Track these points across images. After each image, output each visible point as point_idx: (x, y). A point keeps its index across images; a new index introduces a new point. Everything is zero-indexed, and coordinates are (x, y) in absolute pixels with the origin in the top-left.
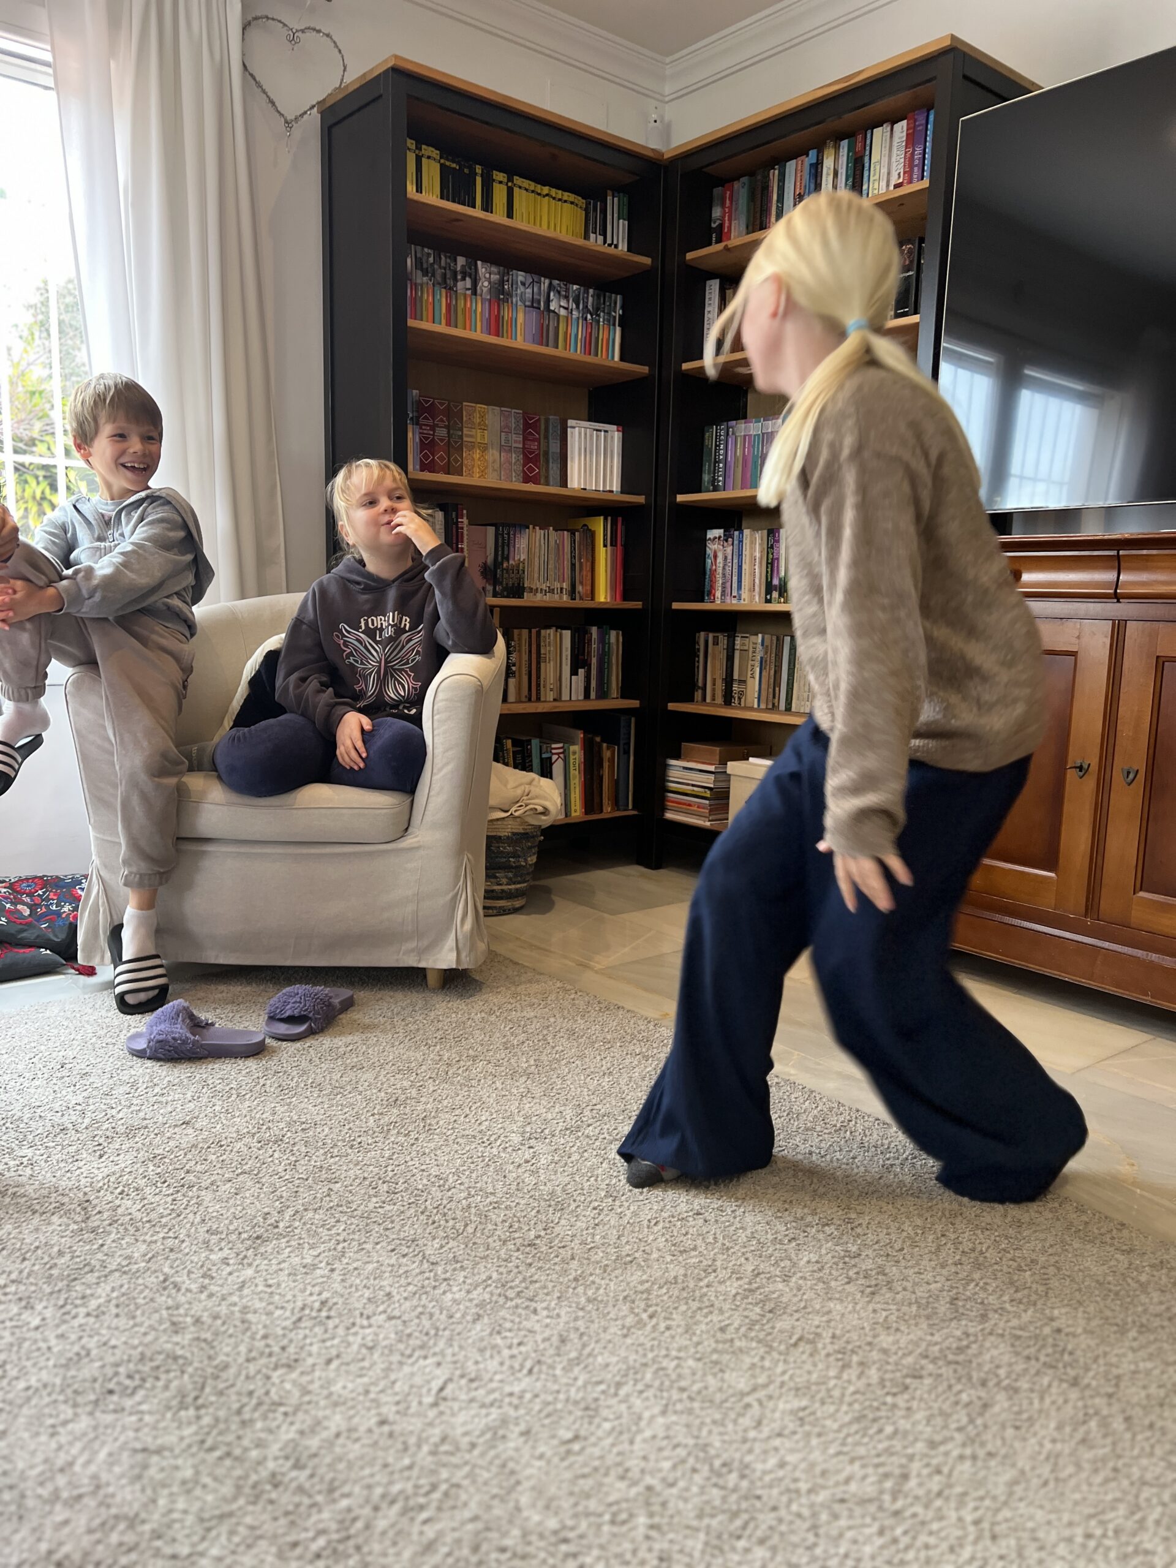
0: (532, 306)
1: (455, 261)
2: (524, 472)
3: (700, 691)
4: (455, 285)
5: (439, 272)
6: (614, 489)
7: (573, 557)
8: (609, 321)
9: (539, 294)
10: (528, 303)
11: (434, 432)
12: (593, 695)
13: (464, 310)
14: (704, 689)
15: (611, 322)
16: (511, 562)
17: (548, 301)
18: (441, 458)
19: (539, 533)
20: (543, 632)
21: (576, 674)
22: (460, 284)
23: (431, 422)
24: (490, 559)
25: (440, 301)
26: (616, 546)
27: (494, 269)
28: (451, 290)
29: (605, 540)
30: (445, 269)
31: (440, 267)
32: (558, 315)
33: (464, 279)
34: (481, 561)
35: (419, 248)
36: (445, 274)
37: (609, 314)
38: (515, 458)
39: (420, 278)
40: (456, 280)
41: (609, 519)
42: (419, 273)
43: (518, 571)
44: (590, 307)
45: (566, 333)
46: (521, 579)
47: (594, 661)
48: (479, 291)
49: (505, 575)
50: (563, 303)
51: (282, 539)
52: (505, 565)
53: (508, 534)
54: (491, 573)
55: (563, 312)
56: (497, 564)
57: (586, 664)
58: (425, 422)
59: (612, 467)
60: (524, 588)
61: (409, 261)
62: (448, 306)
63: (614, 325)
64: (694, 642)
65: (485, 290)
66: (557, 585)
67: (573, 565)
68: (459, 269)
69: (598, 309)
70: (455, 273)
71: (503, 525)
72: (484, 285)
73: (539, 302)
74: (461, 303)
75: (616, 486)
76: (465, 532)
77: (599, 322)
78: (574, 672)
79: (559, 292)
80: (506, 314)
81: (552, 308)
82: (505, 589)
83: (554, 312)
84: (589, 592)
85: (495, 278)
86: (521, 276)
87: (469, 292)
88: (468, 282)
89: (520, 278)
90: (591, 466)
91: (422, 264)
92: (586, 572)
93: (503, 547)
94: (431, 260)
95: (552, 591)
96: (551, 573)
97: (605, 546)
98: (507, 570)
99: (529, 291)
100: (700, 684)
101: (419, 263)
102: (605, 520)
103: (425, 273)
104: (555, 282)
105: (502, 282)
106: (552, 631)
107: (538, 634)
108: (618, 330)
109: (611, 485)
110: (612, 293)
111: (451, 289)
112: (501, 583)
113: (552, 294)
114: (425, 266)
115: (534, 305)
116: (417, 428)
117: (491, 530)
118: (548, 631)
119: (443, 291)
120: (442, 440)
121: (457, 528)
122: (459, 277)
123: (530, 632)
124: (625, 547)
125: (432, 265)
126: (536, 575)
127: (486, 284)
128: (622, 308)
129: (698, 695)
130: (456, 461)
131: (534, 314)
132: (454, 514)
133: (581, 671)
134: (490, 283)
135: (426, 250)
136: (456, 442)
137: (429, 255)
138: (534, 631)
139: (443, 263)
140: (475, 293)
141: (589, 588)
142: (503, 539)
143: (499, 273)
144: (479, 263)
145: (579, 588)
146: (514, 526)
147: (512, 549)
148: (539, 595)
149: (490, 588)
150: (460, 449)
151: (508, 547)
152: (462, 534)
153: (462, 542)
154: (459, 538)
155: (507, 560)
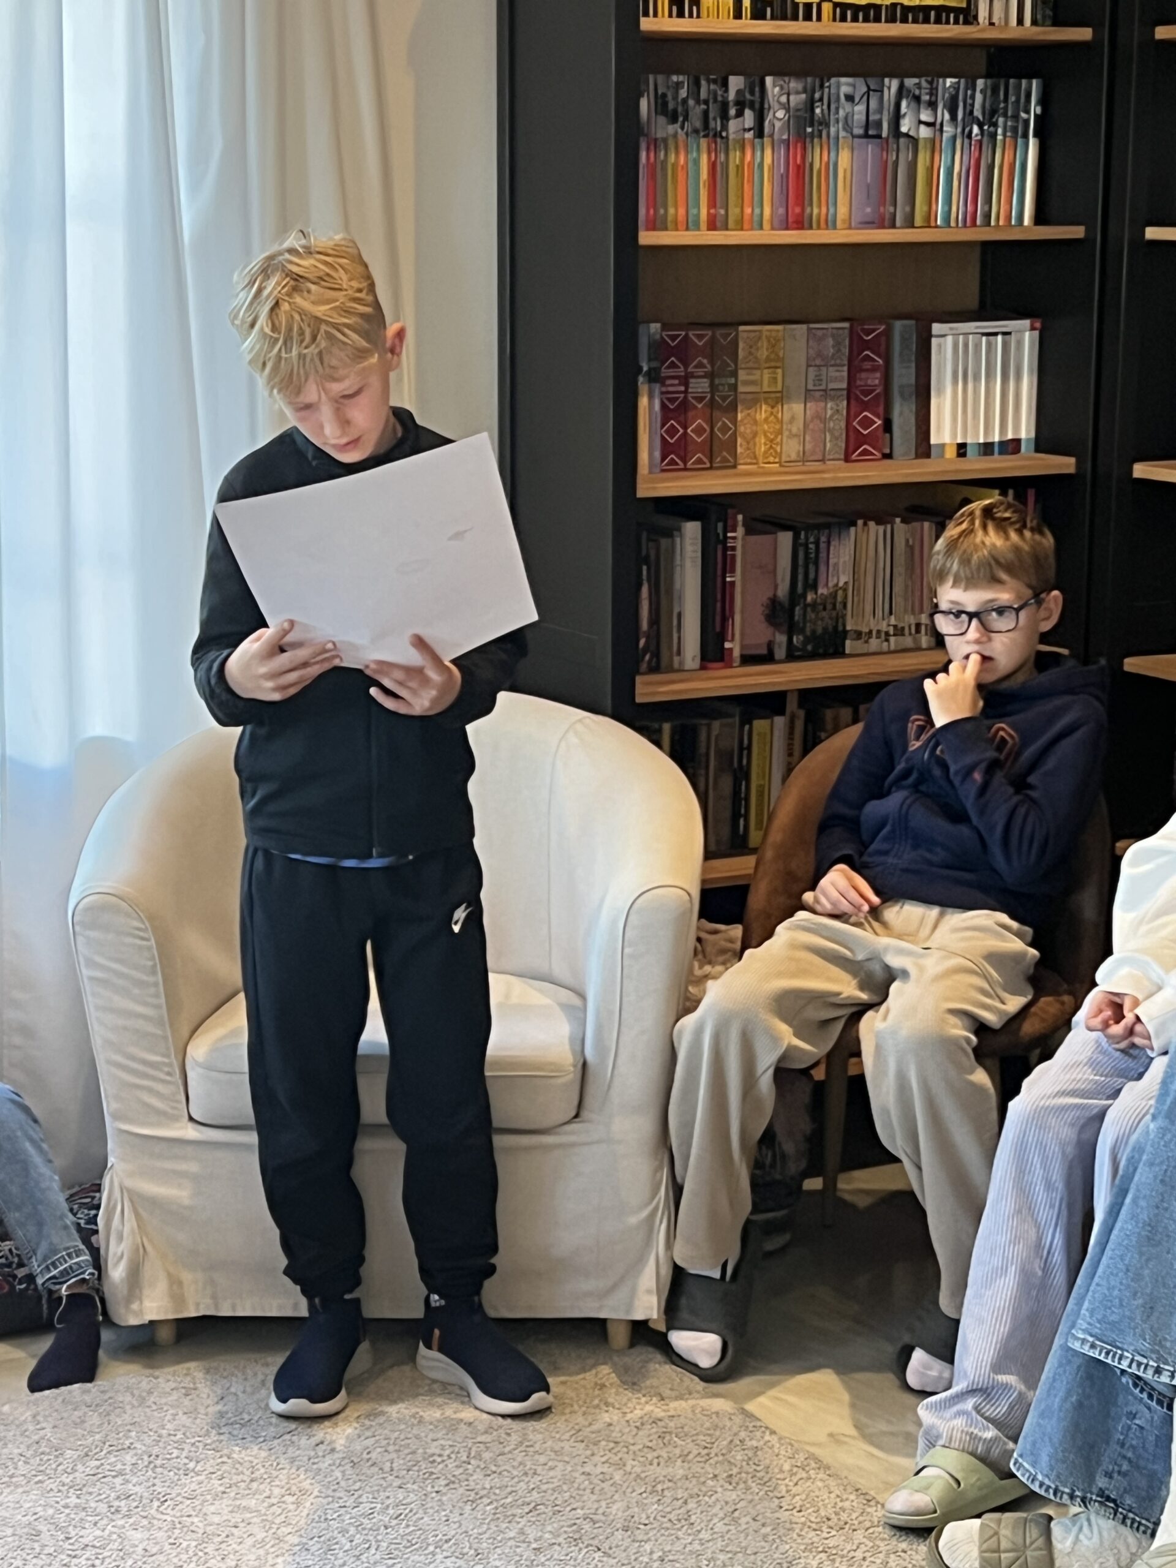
0: (866, 136)
1: (725, 84)
2: (847, 436)
4: (725, 127)
5: (696, 111)
6: (1023, 435)
8: (1015, 130)
9: (880, 110)
10: (858, 131)
11: (687, 386)
13: (740, 168)
15: (1019, 133)
16: (822, 590)
17: (897, 117)
18: (699, 431)
19: (875, 529)
22: (733, 125)
23: (681, 370)
24: (783, 591)
25: (697, 162)
27: (795, 85)
28: (718, 137)
30: (706, 102)
31: (698, 101)
32: (914, 141)
33: (740, 114)
34: (764, 596)
35: (661, 78)
36: (706, 113)
37: (1016, 117)
38: (835, 410)
39: (664, 129)
40: (725, 117)
42: (662, 120)
43: (835, 604)
44: (978, 113)
45: (930, 170)
46: (840, 618)
48: (767, 130)
49: (811, 615)
50: (925, 116)
52: (810, 597)
53: (817, 543)
54: (782, 614)
55: (924, 132)
56: (795, 597)
58: (671, 372)
60: (845, 634)
61: (644, 104)
62: (713, 167)
63: (1025, 136)
65: (778, 124)
66: (910, 619)
68: (732, 96)
69: (994, 112)
70: (724, 107)
71: (809, 528)
72: (777, 116)
73: (879, 124)
74: (735, 157)
75: (1025, 429)
76: (739, 553)
77: (993, 136)
79: (917, 99)
80: (818, 157)
81: (904, 129)
82: (807, 641)
83: (907, 135)
85: (798, 99)
86: (845, 85)
87: (749, 135)
88: (749, 117)
89: (845, 90)
90: (976, 398)
91: (665, 104)
94: (683, 93)
95: (899, 631)
96: (898, 600)
98: (814, 605)
99: (860, 108)
101: (661, 106)
103: (674, 119)
104: (910, 82)
105: (811, 105)
108: (1033, 144)
109: (1017, 427)
110: (1019, 77)
111: (717, 135)
112: (802, 631)
113: (904, 104)
114: (671, 106)
115: (870, 132)
116: (657, 388)
117: (785, 539)
119: (704, 142)
120: (700, 399)
121: (725, 549)
122: (732, 112)
125: (685, 101)
126: (869, 608)
127: (780, 114)
128: (1043, 101)
130: (725, 429)
131: (871, 148)
132: (720, 525)
134: (788, 110)
135: (675, 78)
136: (724, 398)
137: (678, 85)
139: (703, 94)
140: (760, 133)
142: (807, 553)
143: (805, 91)
144: (769, 80)
146: (828, 527)
147: (823, 567)
148: (875, 642)
149: (781, 639)
150: (733, 408)
151: (816, 564)
152: (734, 557)
153: (733, 571)
154: (728, 565)
155: (815, 587)
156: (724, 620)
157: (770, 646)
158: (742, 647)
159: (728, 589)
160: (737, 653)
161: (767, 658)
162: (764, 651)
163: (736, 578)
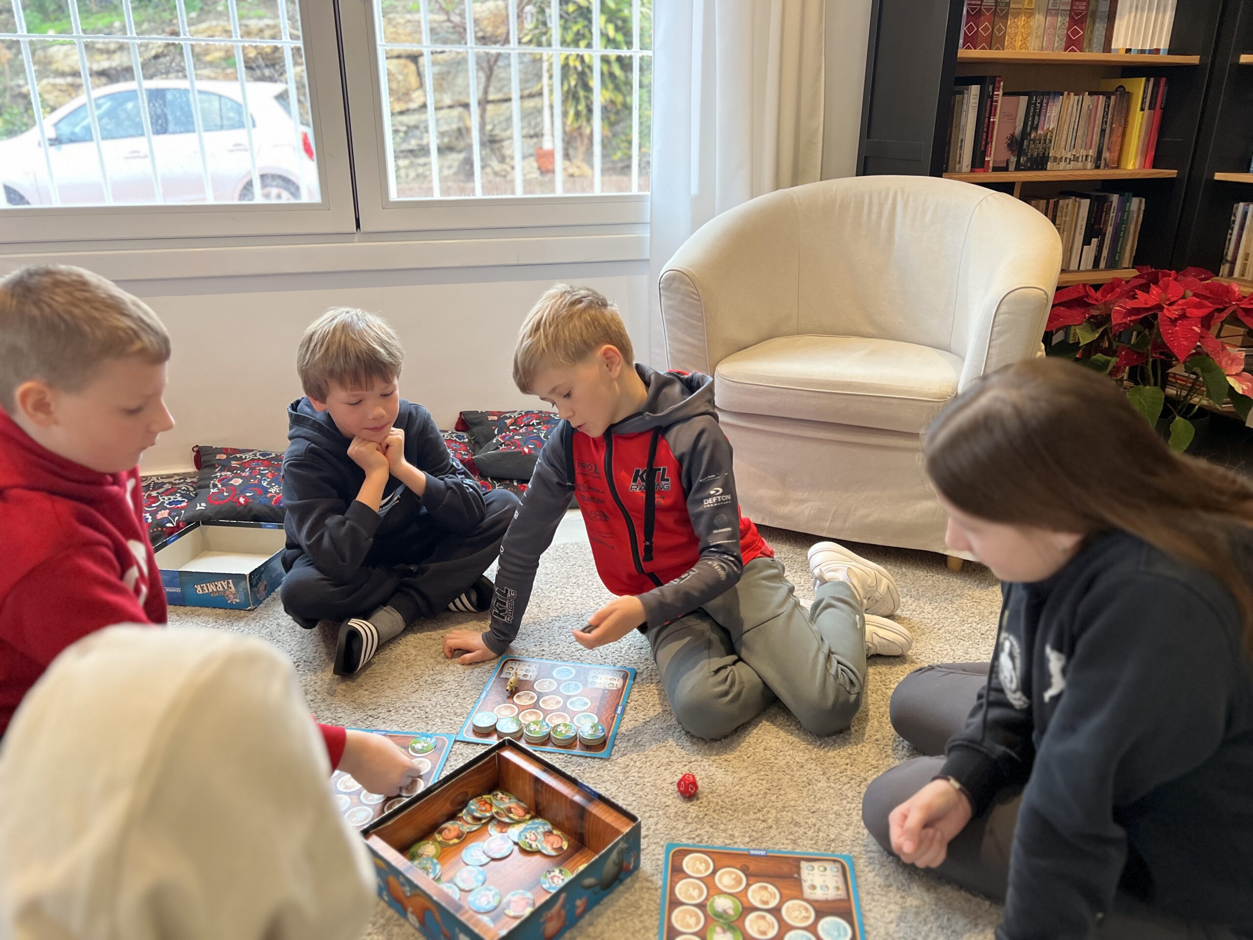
2: (1068, 37)
3: (1227, 266)
6: (1162, 47)
7: (1104, 122)
11: (982, 1)
12: (1102, 265)
14: (1233, 263)
16: (1040, 132)
18: (985, 29)
19: (1074, 98)
20: (1061, 202)
21: (1089, 244)
24: (1018, 130)
26: (1154, 109)
29: (1143, 103)
34: (1008, 133)
38: (1061, 21)
41: (1152, 80)
43: (1046, 141)
46: (1046, 149)
47: (1110, 230)
49: (1032, 146)
51: (822, 120)
52: (1033, 135)
53: (1041, 103)
54: (1016, 145)
56: (1024, 134)
57: (1101, 234)
59: (1162, 23)
60: (1048, 158)
64: (1231, 213)
66: (1083, 152)
67: (1103, 131)
71: (1037, 94)
75: (1163, 43)
76: (999, 105)
78: (1087, 242)
82: (1028, 160)
84: (1116, 158)
90: (1140, 23)
92: (1116, 138)
93: (1034, 115)
95: (1076, 159)
96: (1079, 141)
97: (1142, 109)
98: (1034, 140)
100: (1229, 258)
102: (1148, 81)
106: (1070, 201)
107: (1056, 204)
109: (1159, 43)
112: (1026, 155)
117: (1025, 100)
118: (1067, 201)
120: (988, 10)
121: (992, 101)
123: (1048, 203)
124: (1165, 109)
126: (1063, 144)
129: (1225, 269)
130: (1000, 30)
132: (991, 87)
133: (1095, 241)
136: (1002, 11)
138: (1052, 201)
141: (1116, 154)
142: (1035, 109)
145: (1106, 154)
146: (1049, 93)
147: (1042, 118)
148: (1063, 164)
149: (1014, 159)
150: (1006, 17)
151: (1039, 116)
152: (996, 107)
153: (995, 115)
154: (992, 112)
155: (1036, 129)
156: (987, 143)
157: (1008, 162)
158: (994, 161)
159: (990, 125)
160: (991, 165)
161: (1006, 169)
162: (1005, 165)
163: (996, 119)
